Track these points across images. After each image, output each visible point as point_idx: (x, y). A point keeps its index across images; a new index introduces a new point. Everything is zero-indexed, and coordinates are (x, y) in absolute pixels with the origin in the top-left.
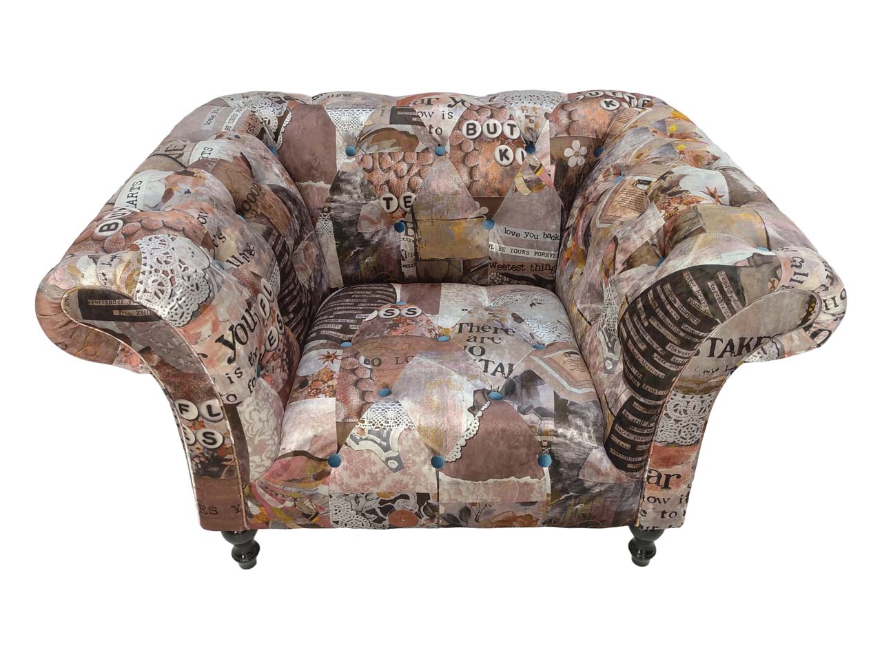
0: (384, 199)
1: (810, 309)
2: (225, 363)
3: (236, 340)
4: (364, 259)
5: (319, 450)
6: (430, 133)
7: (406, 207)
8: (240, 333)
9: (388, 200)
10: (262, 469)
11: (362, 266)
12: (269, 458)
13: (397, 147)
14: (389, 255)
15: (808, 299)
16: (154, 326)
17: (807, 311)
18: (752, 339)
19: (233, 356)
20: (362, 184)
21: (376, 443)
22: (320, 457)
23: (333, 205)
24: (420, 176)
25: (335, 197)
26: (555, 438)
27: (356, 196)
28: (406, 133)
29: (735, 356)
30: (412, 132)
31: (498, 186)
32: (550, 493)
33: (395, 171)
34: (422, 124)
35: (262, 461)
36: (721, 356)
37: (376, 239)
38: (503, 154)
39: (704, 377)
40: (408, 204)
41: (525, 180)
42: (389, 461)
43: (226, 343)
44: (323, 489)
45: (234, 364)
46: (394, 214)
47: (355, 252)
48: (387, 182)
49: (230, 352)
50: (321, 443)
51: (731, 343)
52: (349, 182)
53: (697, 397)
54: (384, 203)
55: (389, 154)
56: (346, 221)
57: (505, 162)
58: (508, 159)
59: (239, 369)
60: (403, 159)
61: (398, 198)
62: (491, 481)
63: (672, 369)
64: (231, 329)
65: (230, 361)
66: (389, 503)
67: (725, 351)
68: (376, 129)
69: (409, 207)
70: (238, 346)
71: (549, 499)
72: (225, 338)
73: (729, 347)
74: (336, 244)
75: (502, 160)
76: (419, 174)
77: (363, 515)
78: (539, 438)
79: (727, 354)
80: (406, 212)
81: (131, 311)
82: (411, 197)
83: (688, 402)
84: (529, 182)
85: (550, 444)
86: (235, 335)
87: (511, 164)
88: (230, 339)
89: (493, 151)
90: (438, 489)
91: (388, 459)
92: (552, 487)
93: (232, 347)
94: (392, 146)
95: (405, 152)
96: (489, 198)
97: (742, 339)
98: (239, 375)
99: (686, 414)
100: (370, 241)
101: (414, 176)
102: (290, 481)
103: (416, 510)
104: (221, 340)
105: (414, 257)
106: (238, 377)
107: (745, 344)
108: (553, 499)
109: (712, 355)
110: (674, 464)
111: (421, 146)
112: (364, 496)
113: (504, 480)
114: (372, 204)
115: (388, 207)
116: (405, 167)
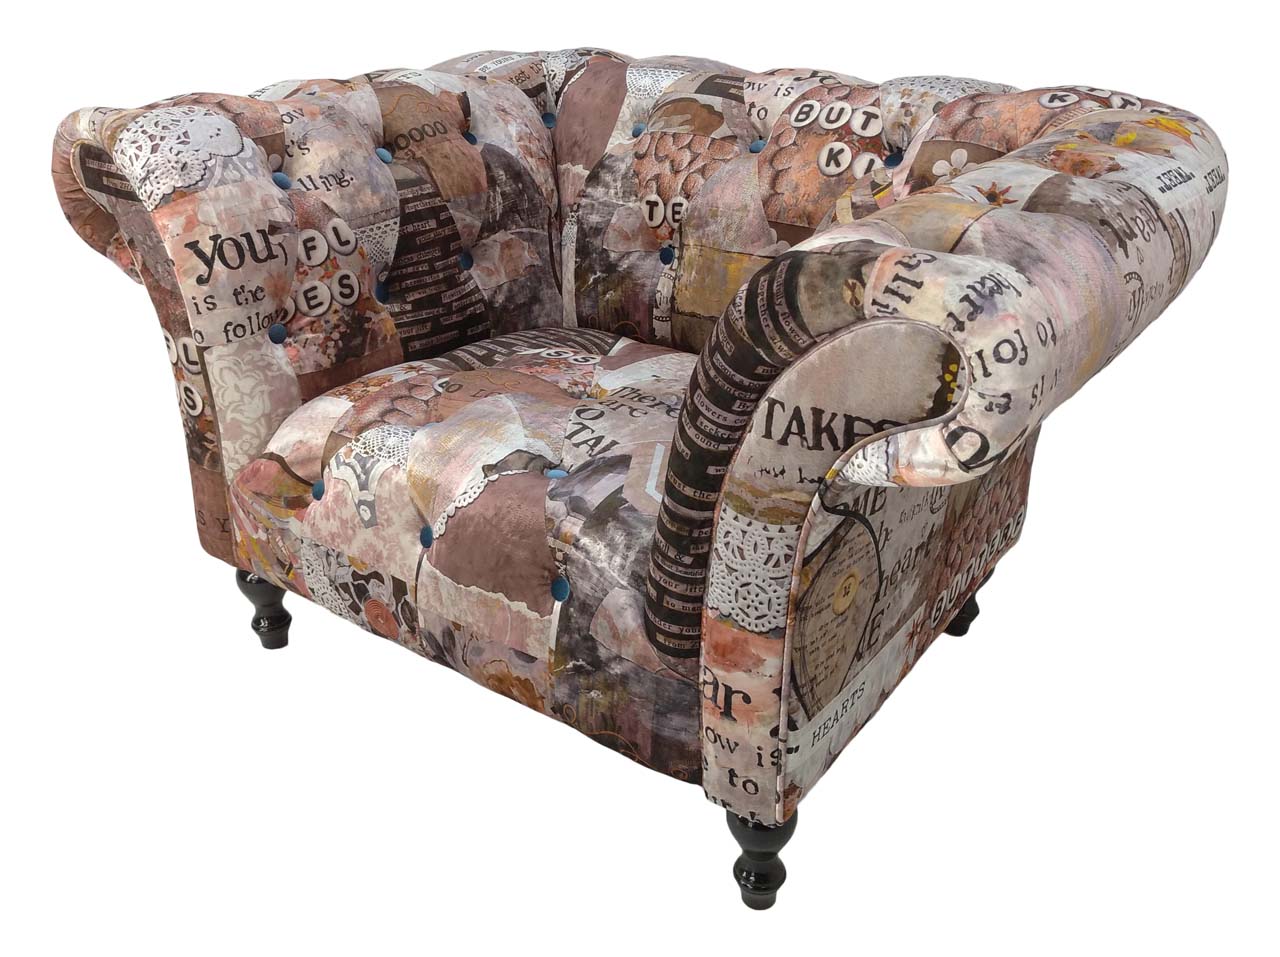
0: (648, 202)
1: (948, 377)
2: (193, 281)
3: (216, 256)
4: (604, 293)
5: (298, 463)
6: (749, 114)
7: (675, 221)
8: (230, 252)
9: (652, 205)
10: (236, 467)
11: (602, 304)
12: (246, 453)
13: (687, 127)
14: (636, 295)
15: (939, 351)
16: (134, 208)
17: (941, 378)
18: (834, 415)
19: (206, 276)
20: (625, 177)
21: (355, 472)
22: (299, 474)
23: (584, 201)
24: (703, 175)
25: (589, 190)
26: (574, 550)
27: (612, 191)
28: (709, 108)
29: (809, 448)
30: (718, 108)
31: (810, 207)
32: (554, 649)
33: (672, 161)
34: (740, 100)
35: (236, 453)
36: (783, 441)
37: (625, 265)
38: (834, 157)
39: (763, 483)
40: (677, 217)
41: (853, 204)
42: (362, 507)
43: (200, 254)
44: (294, 526)
45: (205, 288)
46: (659, 231)
47: (594, 279)
48: (657, 177)
49: (203, 269)
50: (303, 451)
51: (797, 414)
52: (611, 170)
53: (758, 525)
54: (645, 209)
55: (674, 135)
56: (591, 228)
57: (833, 169)
58: (838, 164)
59: (211, 297)
60: (689, 146)
61: (665, 205)
62: (473, 589)
63: (699, 442)
64: (215, 238)
65: (201, 281)
66: (363, 582)
67: (788, 431)
68: (673, 98)
69: (677, 221)
70: (218, 265)
71: (552, 661)
72: (200, 245)
73: (794, 423)
74: (576, 262)
75: (828, 165)
76: (702, 171)
77: (337, 589)
78: (550, 541)
79: (794, 439)
80: (673, 230)
81: (116, 181)
82: (681, 205)
83: (744, 532)
84: (859, 207)
85: (567, 559)
86: (219, 250)
87: (839, 174)
88: (208, 251)
89: (819, 149)
90: (417, 580)
91: (361, 503)
92: (557, 639)
93: (209, 263)
94: (682, 124)
95: (695, 135)
96: (792, 226)
97: (817, 413)
98: (211, 306)
99: (743, 558)
100: (616, 265)
101: (695, 172)
102: (257, 494)
103: (394, 608)
104: (193, 246)
105: (670, 305)
106: (208, 308)
107: (823, 425)
108: (557, 663)
109: (768, 435)
110: (736, 666)
111: (724, 130)
112: (335, 554)
113: (491, 594)
114: (630, 208)
115: (651, 218)
116: (687, 156)
